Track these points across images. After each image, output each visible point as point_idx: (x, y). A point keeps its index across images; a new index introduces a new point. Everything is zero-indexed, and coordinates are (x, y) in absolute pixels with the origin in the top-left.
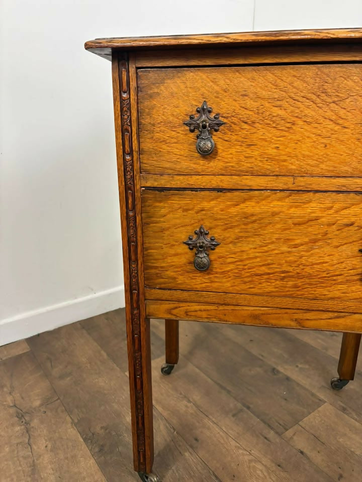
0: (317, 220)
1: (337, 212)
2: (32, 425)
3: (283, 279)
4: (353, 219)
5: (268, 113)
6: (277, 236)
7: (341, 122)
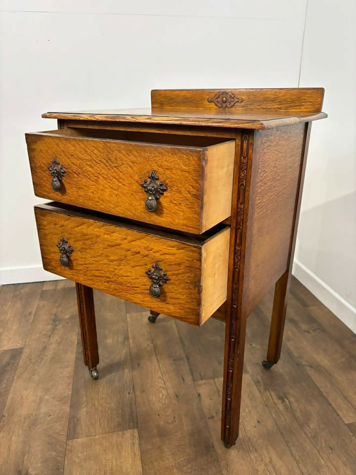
0: (119, 245)
1: (130, 242)
2: (57, 327)
3: (108, 282)
4: (139, 250)
5: (85, 169)
6: (101, 252)
7: (121, 180)
